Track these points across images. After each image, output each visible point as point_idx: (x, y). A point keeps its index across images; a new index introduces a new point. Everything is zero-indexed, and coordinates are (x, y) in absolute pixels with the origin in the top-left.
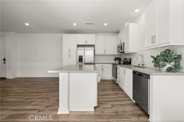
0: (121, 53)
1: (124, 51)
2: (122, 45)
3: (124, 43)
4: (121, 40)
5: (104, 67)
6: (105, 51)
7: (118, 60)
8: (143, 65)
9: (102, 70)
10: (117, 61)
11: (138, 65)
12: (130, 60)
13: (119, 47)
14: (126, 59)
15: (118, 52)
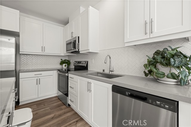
0: (72, 52)
1: (79, 50)
2: (75, 41)
3: (79, 37)
4: (72, 33)
5: (40, 78)
6: (43, 49)
7: (66, 64)
8: (111, 71)
9: (38, 82)
10: (64, 65)
11: (103, 71)
12: (86, 64)
13: (71, 43)
14: (79, 62)
15: (67, 51)
